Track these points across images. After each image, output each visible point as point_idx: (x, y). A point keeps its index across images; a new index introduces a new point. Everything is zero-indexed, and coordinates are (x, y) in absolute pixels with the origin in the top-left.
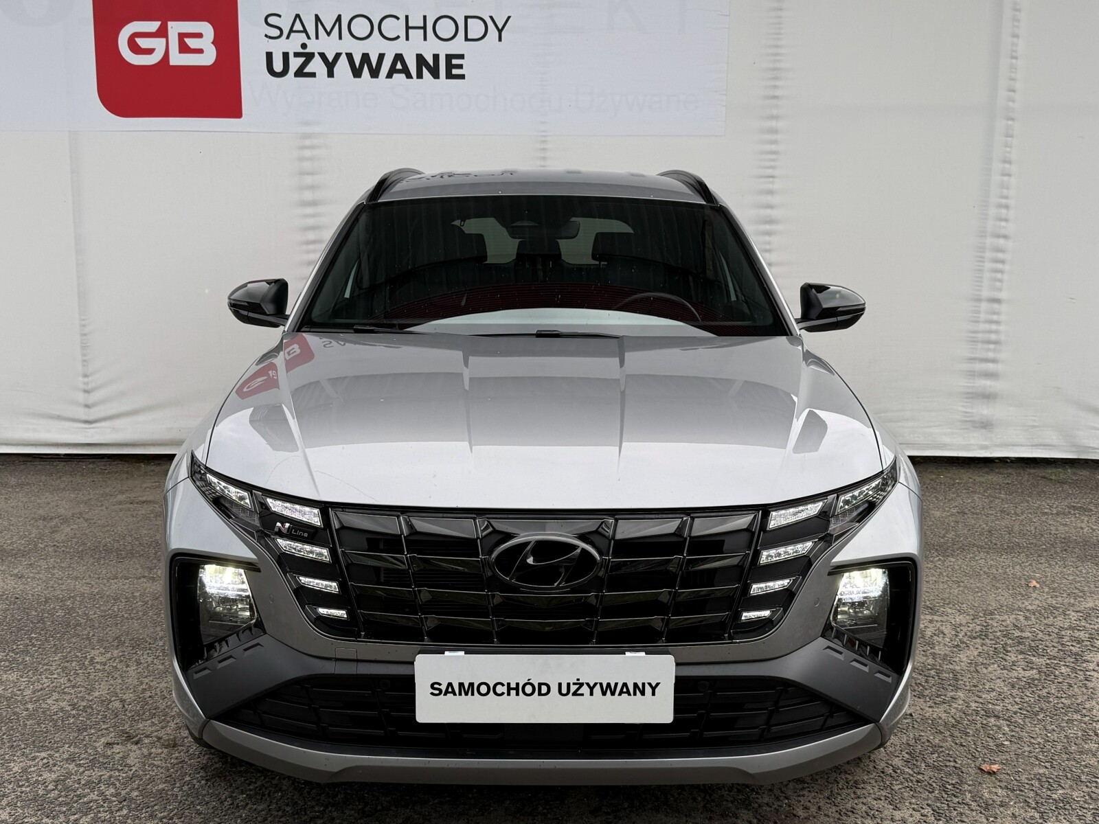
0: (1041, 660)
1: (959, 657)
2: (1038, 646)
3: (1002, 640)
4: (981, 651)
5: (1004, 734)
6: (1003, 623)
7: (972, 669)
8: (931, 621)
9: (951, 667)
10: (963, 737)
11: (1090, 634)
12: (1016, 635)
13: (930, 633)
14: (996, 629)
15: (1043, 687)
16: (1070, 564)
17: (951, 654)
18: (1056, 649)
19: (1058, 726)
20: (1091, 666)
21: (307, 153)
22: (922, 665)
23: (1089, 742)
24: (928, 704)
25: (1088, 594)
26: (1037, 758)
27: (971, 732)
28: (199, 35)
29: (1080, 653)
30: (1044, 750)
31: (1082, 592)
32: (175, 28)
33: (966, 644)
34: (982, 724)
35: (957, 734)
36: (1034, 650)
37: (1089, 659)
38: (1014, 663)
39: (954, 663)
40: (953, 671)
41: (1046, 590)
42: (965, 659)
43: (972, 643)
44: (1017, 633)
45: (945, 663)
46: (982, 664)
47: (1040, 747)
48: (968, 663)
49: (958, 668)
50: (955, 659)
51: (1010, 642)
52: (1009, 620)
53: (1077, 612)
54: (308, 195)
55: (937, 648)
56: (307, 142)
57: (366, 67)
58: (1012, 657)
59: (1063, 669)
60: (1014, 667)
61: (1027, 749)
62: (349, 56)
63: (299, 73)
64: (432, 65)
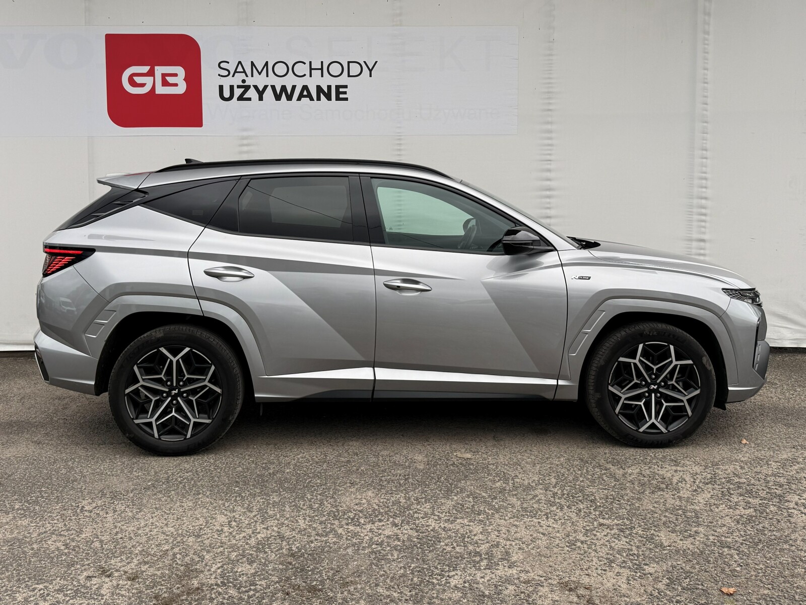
0: (755, 501)
1: (698, 499)
2: (752, 490)
3: (727, 485)
4: (712, 494)
5: (735, 561)
6: (726, 472)
7: (708, 508)
8: (676, 471)
9: (693, 507)
10: (707, 564)
11: (787, 480)
12: (736, 481)
13: (676, 481)
14: (721, 477)
15: (760, 523)
16: (767, 425)
17: (692, 497)
18: (765, 492)
19: (774, 554)
20: (792, 505)
21: (245, 149)
22: (672, 506)
23: (798, 567)
24: (680, 537)
25: (782, 448)
26: (761, 581)
27: (712, 560)
28: (175, 75)
29: (782, 494)
30: (766, 574)
31: (777, 446)
32: (160, 70)
33: (702, 489)
34: (719, 553)
35: (702, 561)
36: (750, 492)
37: (789, 499)
38: (737, 504)
39: (694, 504)
40: (695, 511)
41: (753, 445)
42: (702, 501)
43: (706, 488)
44: (736, 480)
45: (688, 504)
46: (714, 504)
47: (762, 572)
48: (705, 504)
49: (697, 508)
50: (695, 501)
51: (732, 486)
52: (730, 469)
53: (776, 462)
55: (681, 493)
57: (284, 95)
58: (735, 499)
59: (772, 508)
60: (737, 507)
61: (753, 573)
62: (273, 87)
63: (241, 98)
64: (326, 92)
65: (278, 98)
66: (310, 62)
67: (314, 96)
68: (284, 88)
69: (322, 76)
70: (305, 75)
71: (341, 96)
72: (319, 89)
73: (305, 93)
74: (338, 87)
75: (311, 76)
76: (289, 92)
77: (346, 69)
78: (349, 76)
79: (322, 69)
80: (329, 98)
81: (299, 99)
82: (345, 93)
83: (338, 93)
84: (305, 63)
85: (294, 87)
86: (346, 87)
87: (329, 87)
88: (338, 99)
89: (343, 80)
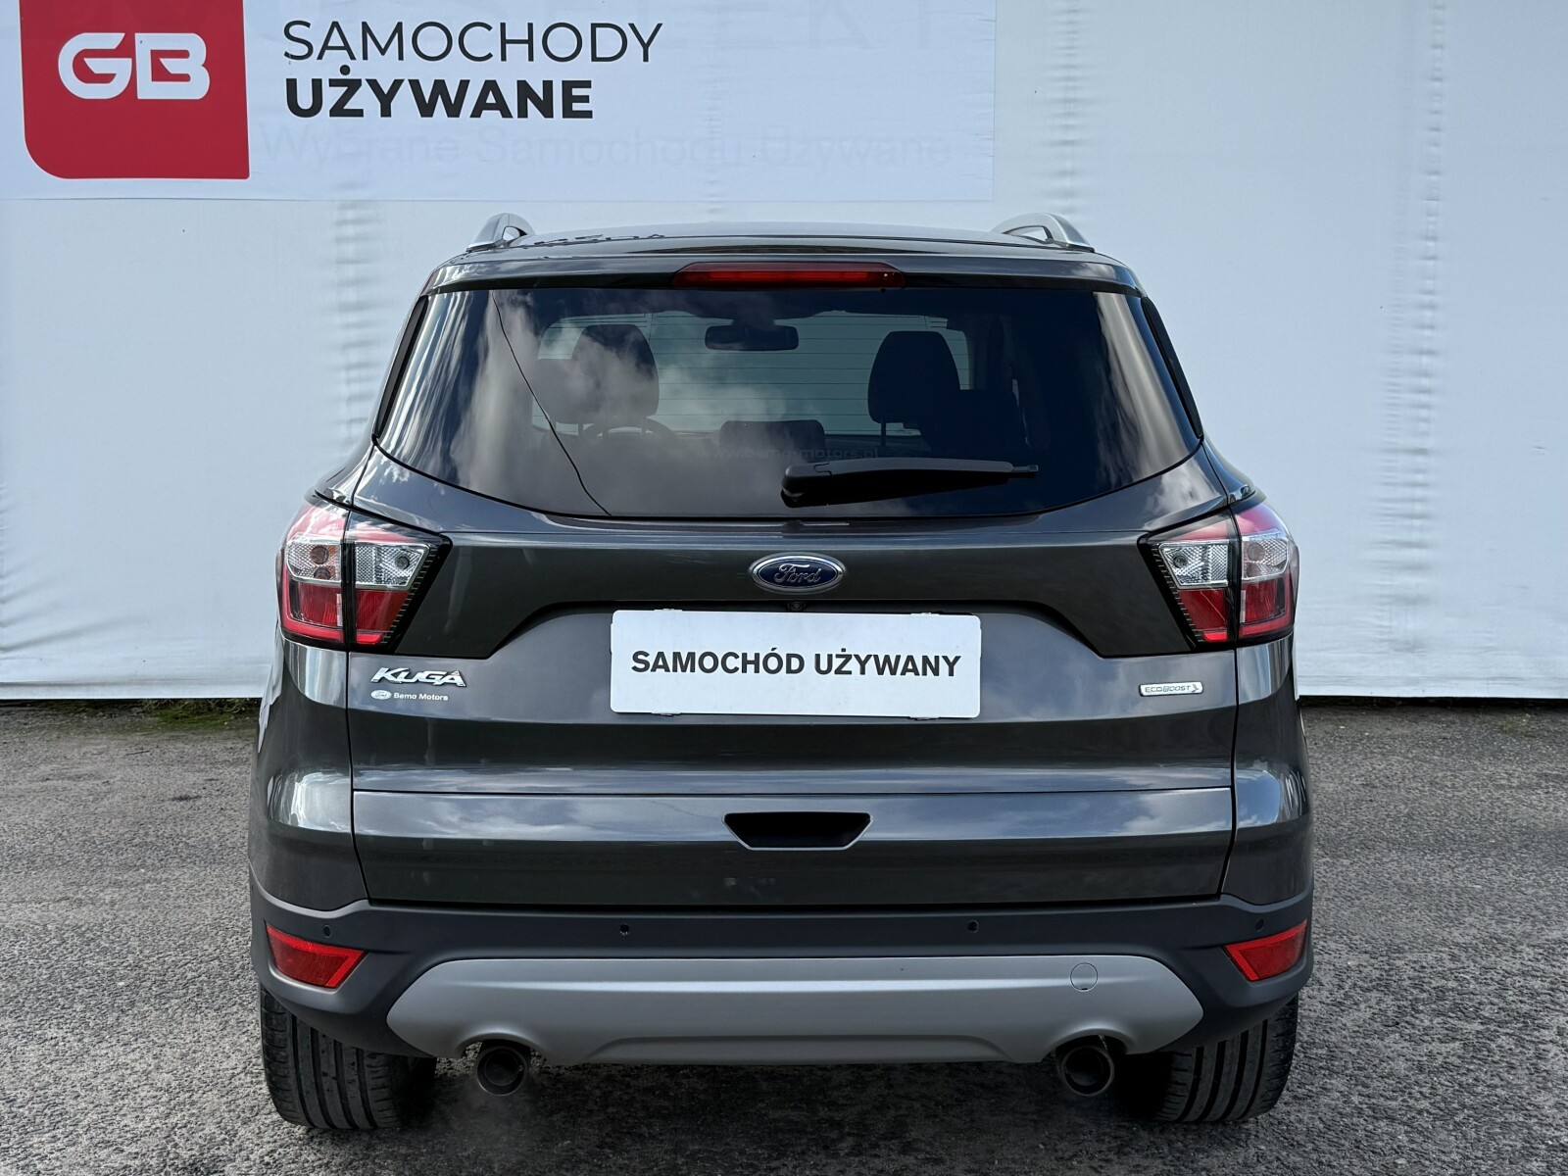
21: (350, 231)
28: (184, 54)
32: (147, 43)
54: (351, 295)
56: (350, 214)
57: (440, 102)
62: (415, 85)
63: (338, 110)
64: (541, 97)
65: (426, 110)
66: (503, 25)
67: (512, 104)
68: (440, 87)
69: (531, 58)
70: (489, 56)
71: (577, 107)
72: (524, 89)
73: (491, 99)
74: (568, 86)
75: (504, 58)
76: (453, 96)
77: (586, 42)
78: (594, 58)
79: (530, 42)
80: (547, 111)
81: (476, 113)
82: (585, 99)
83: (568, 99)
84: (489, 28)
85: (464, 85)
86: (587, 84)
87: (548, 86)
88: (568, 113)
89: (581, 68)
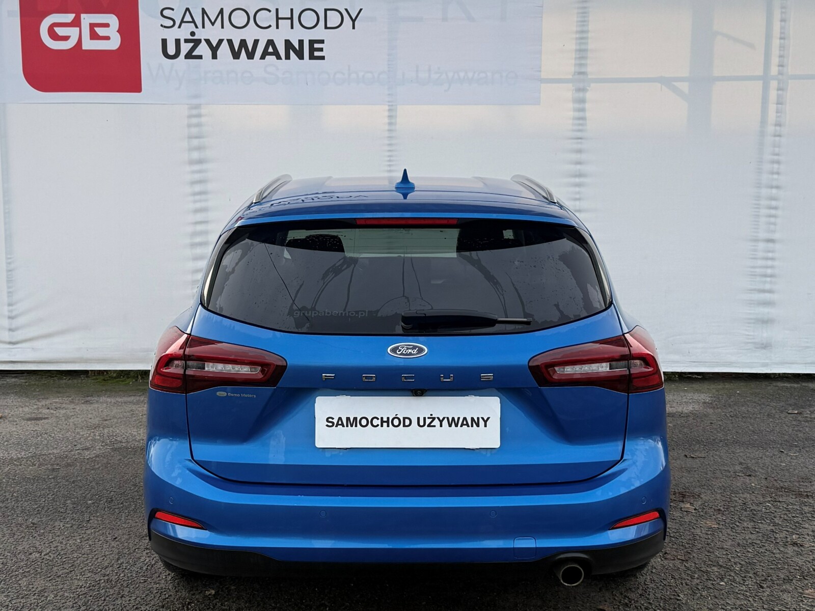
21: (195, 121)
28: (107, 25)
32: (87, 19)
54: (195, 155)
56: (195, 112)
57: (243, 52)
62: (230, 42)
63: (189, 56)
64: (298, 48)
65: (236, 55)
66: (277, 10)
67: (282, 51)
68: (243, 43)
69: (292, 28)
70: (270, 26)
71: (316, 54)
72: (288, 44)
73: (271, 50)
74: (312, 42)
75: (277, 28)
76: (250, 48)
77: (322, 18)
78: (326, 28)
79: (291, 18)
80: (301, 56)
81: (263, 57)
82: (321, 50)
83: (312, 50)
84: (270, 11)
85: (256, 42)
86: (322, 42)
87: (301, 42)
88: (312, 57)
89: (319, 33)
